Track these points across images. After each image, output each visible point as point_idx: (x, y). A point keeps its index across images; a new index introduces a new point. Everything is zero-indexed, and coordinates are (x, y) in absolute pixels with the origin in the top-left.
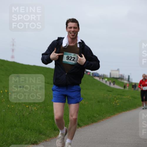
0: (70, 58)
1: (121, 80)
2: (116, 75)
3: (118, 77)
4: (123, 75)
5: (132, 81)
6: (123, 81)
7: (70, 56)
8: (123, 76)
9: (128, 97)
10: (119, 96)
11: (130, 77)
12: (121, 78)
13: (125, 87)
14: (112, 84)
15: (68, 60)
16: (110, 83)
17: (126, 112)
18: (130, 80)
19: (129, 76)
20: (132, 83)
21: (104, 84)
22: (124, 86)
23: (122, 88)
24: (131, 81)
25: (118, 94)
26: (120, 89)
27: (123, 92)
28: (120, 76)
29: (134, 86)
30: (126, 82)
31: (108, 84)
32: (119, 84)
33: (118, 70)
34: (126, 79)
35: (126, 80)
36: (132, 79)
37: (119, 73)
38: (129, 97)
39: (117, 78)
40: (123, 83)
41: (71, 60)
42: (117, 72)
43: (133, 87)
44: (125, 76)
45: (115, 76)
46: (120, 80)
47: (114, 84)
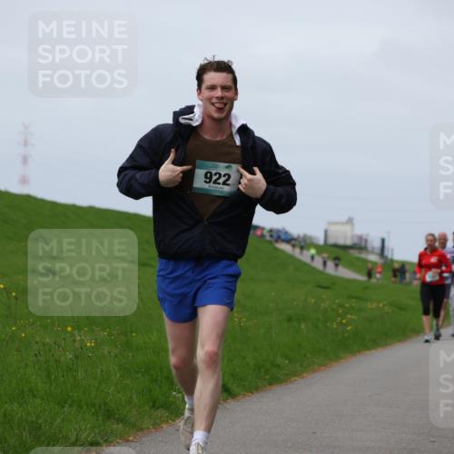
0: (214, 178)
1: (360, 253)
2: (343, 236)
3: (349, 242)
4: (364, 237)
5: (392, 254)
6: (363, 256)
7: (214, 172)
8: (366, 241)
9: (381, 305)
10: (354, 300)
11: (386, 244)
12: (360, 246)
13: (370, 275)
14: (330, 264)
15: (210, 182)
16: (325, 263)
17: (373, 351)
18: (388, 253)
19: (383, 241)
20: (392, 261)
21: (305, 264)
22: (366, 271)
23: (363, 278)
24: (390, 257)
25: (350, 297)
26: (354, 281)
27: (365, 288)
28: (356, 241)
29: (399, 271)
30: (373, 258)
31: (318, 264)
32: (352, 265)
33: (350, 221)
34: (373, 248)
35: (372, 252)
36: (392, 250)
37: (353, 230)
38: (384, 305)
39: (345, 248)
40: (365, 261)
41: (219, 184)
42: (347, 229)
43: (395, 276)
44: (370, 239)
45: (341, 242)
46: (354, 253)
47: (337, 265)
